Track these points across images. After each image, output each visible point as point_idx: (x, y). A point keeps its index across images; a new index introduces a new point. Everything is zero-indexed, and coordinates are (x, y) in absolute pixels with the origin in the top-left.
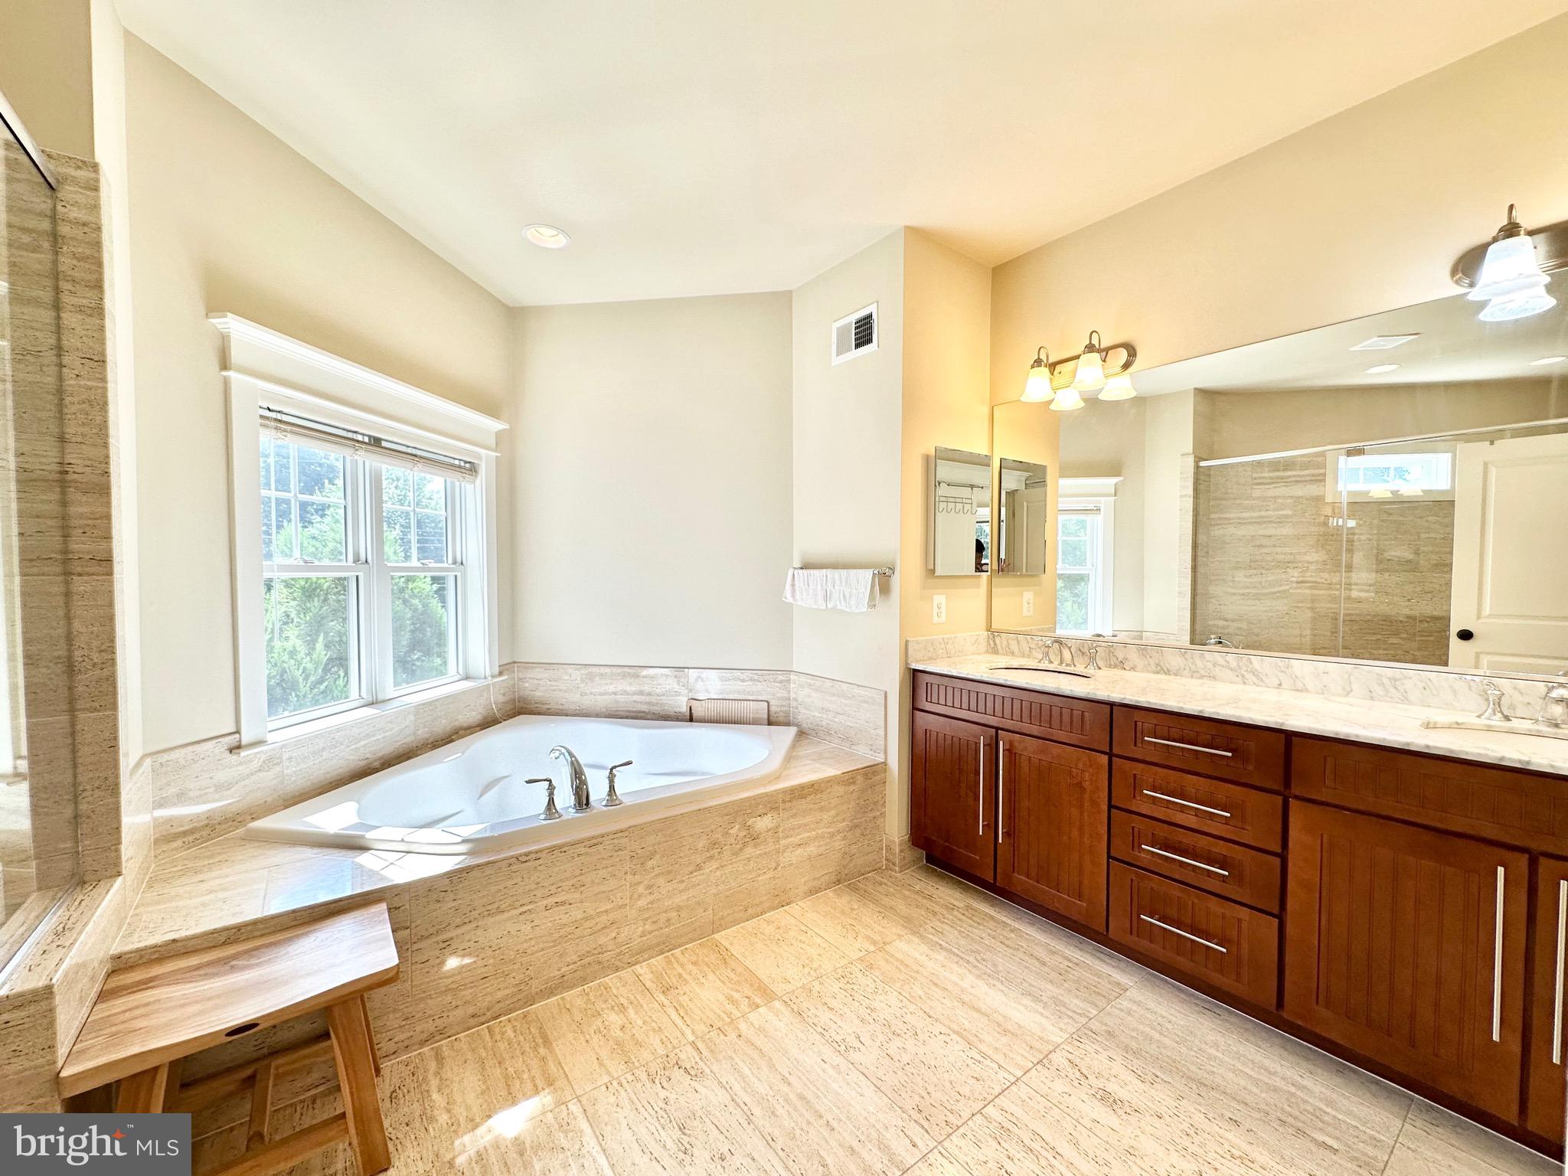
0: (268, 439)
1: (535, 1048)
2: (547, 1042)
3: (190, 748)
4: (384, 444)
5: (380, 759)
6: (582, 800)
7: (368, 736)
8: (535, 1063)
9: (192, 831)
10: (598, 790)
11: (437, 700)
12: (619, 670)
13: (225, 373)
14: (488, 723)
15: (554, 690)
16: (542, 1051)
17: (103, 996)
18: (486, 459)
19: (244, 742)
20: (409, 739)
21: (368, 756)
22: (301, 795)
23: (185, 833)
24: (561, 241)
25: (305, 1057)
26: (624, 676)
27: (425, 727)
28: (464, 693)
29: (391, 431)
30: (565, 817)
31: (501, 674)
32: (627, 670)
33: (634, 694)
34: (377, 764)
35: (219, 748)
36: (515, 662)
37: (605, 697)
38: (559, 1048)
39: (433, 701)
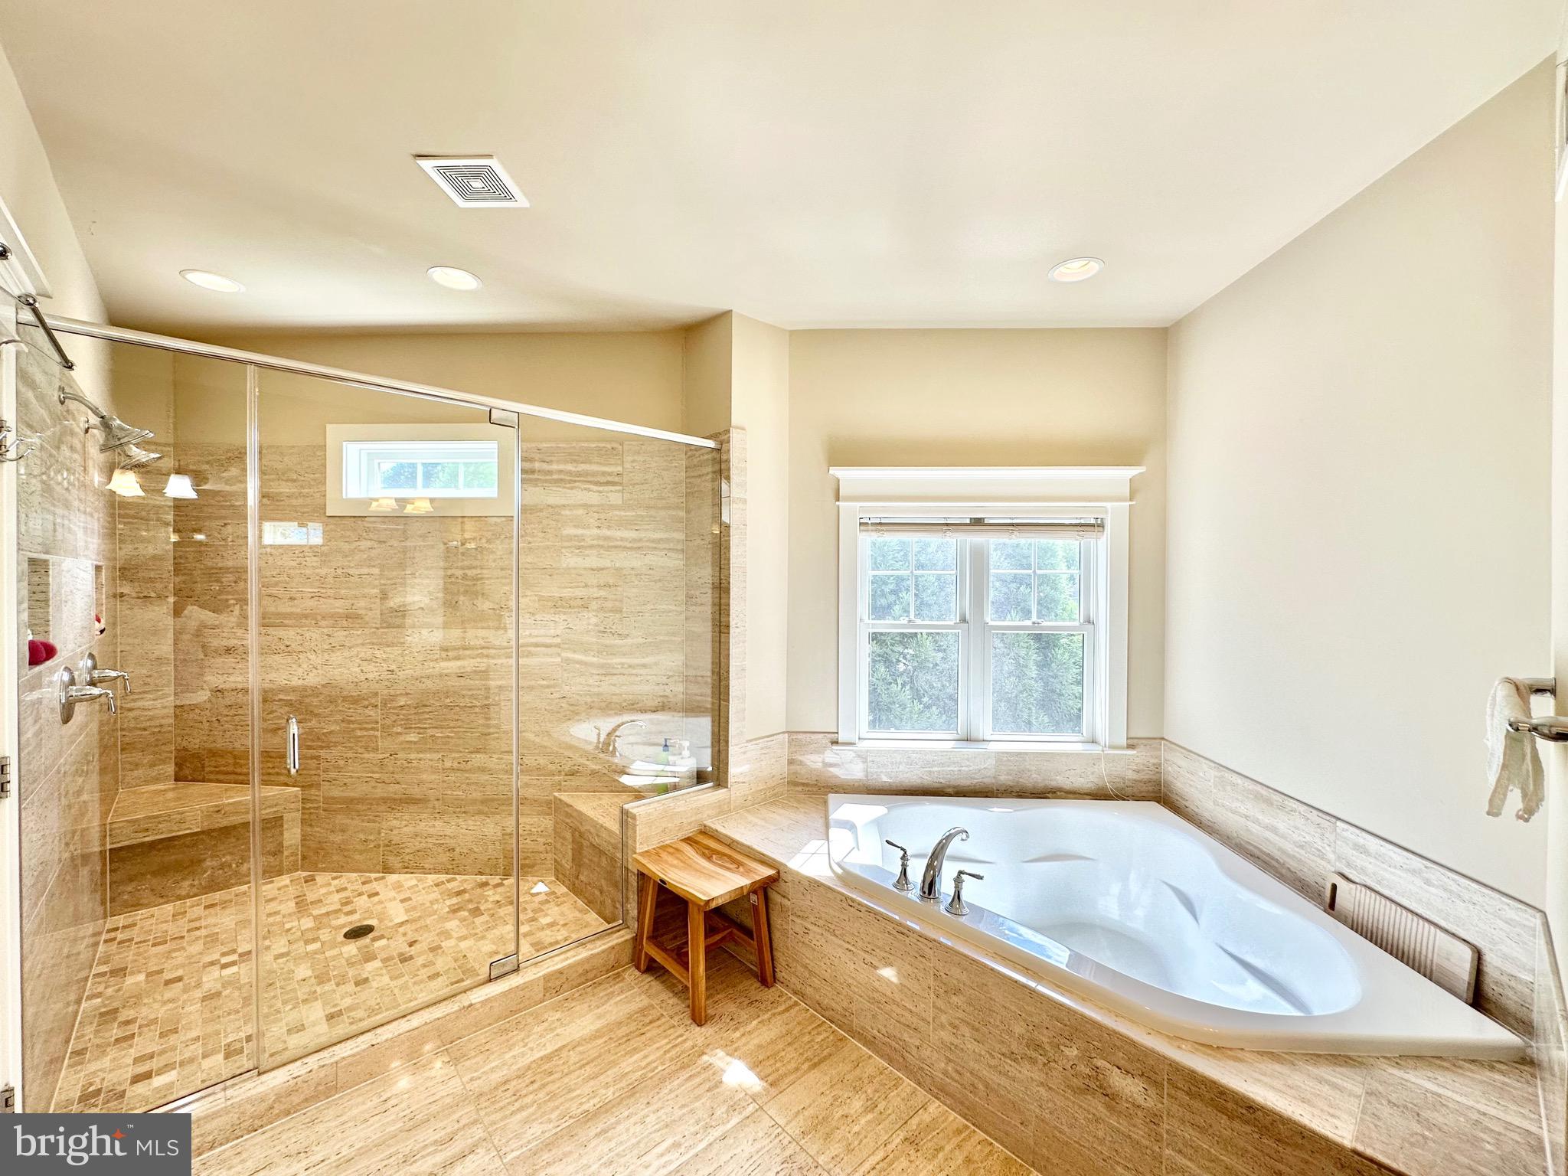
0: (867, 540)
4: (986, 521)
5: (955, 787)
7: (942, 764)
11: (1026, 753)
12: (1252, 786)
13: (837, 503)
14: (1100, 795)
15: (1191, 786)
16: (806, 1066)
18: (1116, 514)
19: (840, 740)
20: (987, 780)
21: (941, 781)
22: (879, 790)
23: (803, 784)
27: (1008, 774)
28: (1078, 755)
29: (991, 512)
30: (910, 895)
31: (1131, 747)
34: (950, 790)
35: (825, 740)
36: (1163, 739)
37: (1237, 818)
39: (1020, 753)
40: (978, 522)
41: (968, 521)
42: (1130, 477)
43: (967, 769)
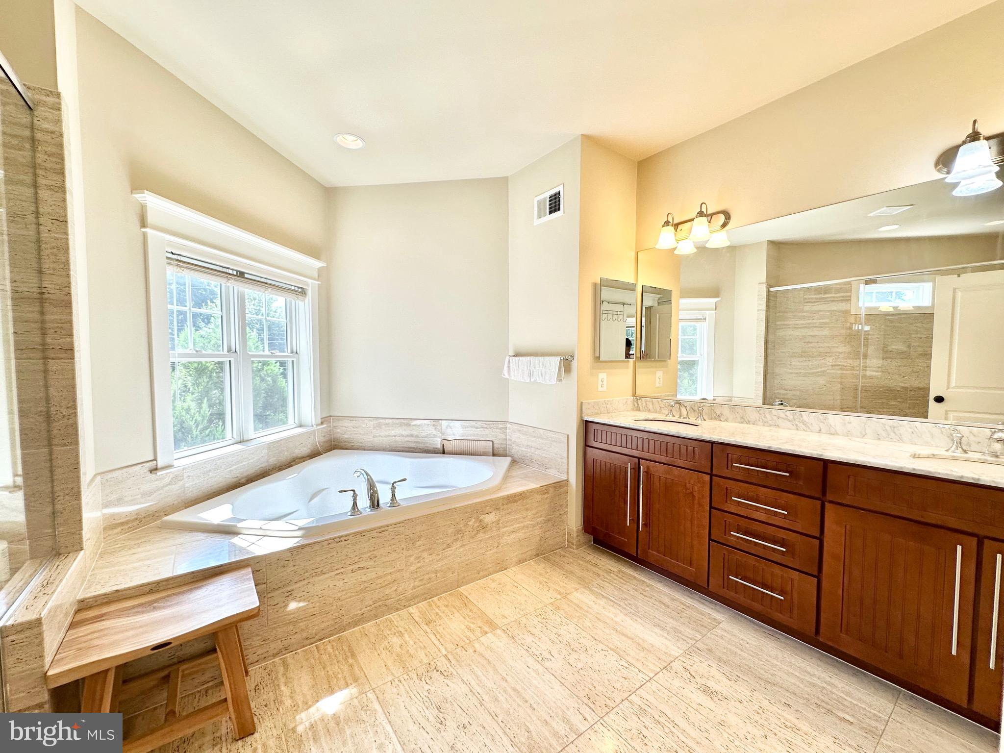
0: (172, 273)
1: (346, 659)
2: (353, 655)
3: (125, 470)
4: (246, 276)
5: (246, 477)
6: (375, 504)
7: (238, 462)
8: (346, 668)
9: (127, 523)
10: (384, 497)
11: (281, 440)
12: (398, 421)
13: (143, 230)
14: (314, 455)
15: (356, 434)
16: (351, 661)
17: (73, 625)
18: (311, 286)
19: (159, 466)
20: (263, 465)
21: (238, 475)
22: (196, 499)
23: (122, 524)
24: (359, 144)
25: (200, 664)
26: (401, 425)
27: (274, 456)
28: (299, 435)
29: (251, 267)
30: (364, 514)
31: (322, 423)
32: (402, 421)
33: (407, 436)
34: (243, 480)
35: (143, 470)
36: (331, 416)
37: (388, 438)
38: (362, 659)
39: (279, 441)
40: (241, 274)
41: (235, 273)
42: (318, 267)
43: (252, 461)
